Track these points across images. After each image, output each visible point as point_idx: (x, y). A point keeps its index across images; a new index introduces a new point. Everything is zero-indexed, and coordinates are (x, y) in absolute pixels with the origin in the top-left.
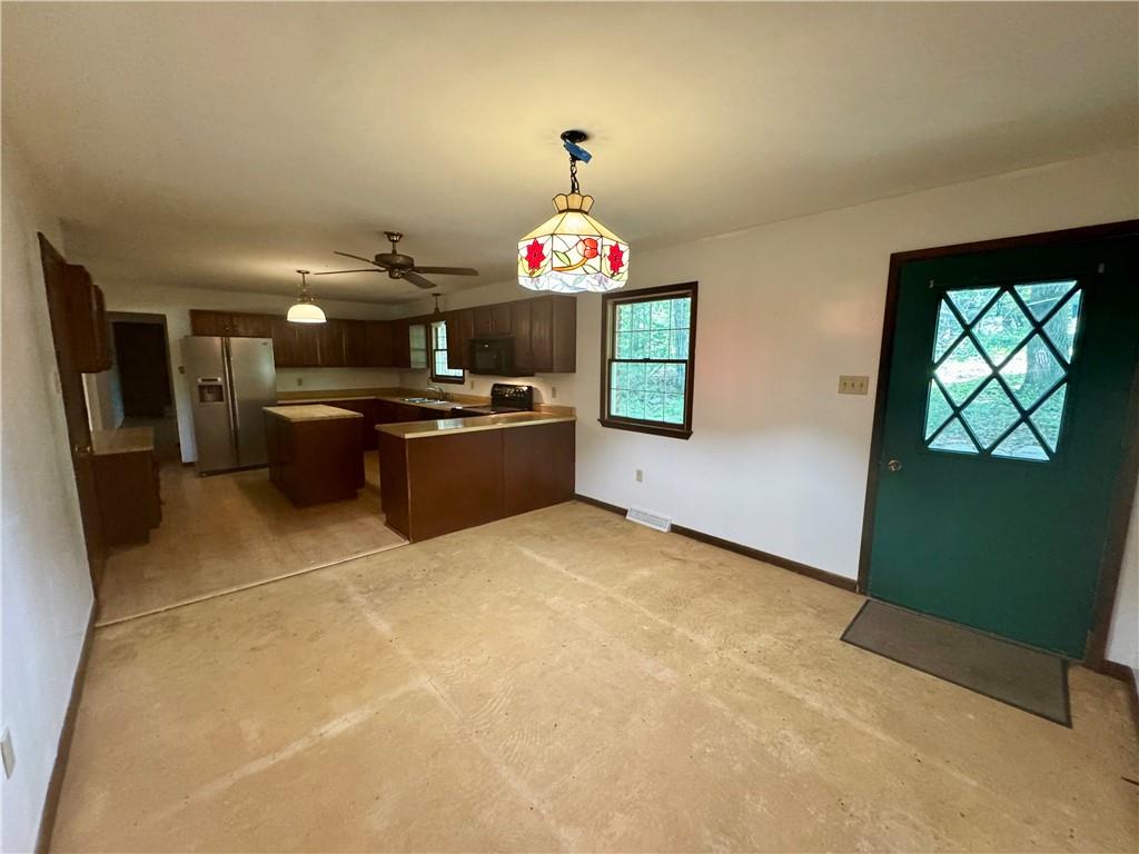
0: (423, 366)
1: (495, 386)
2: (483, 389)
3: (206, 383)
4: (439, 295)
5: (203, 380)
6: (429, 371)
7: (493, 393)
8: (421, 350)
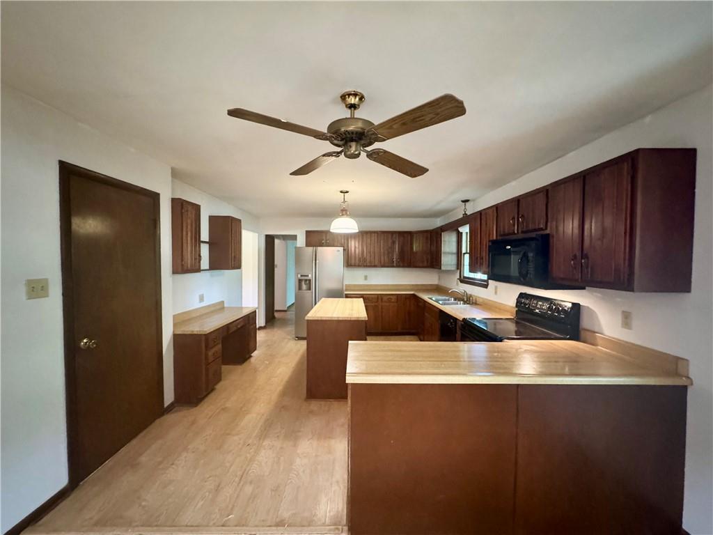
0: (454, 268)
1: (522, 295)
2: (506, 296)
3: (303, 278)
4: (467, 201)
5: (301, 276)
6: (459, 271)
7: (519, 303)
8: (452, 254)
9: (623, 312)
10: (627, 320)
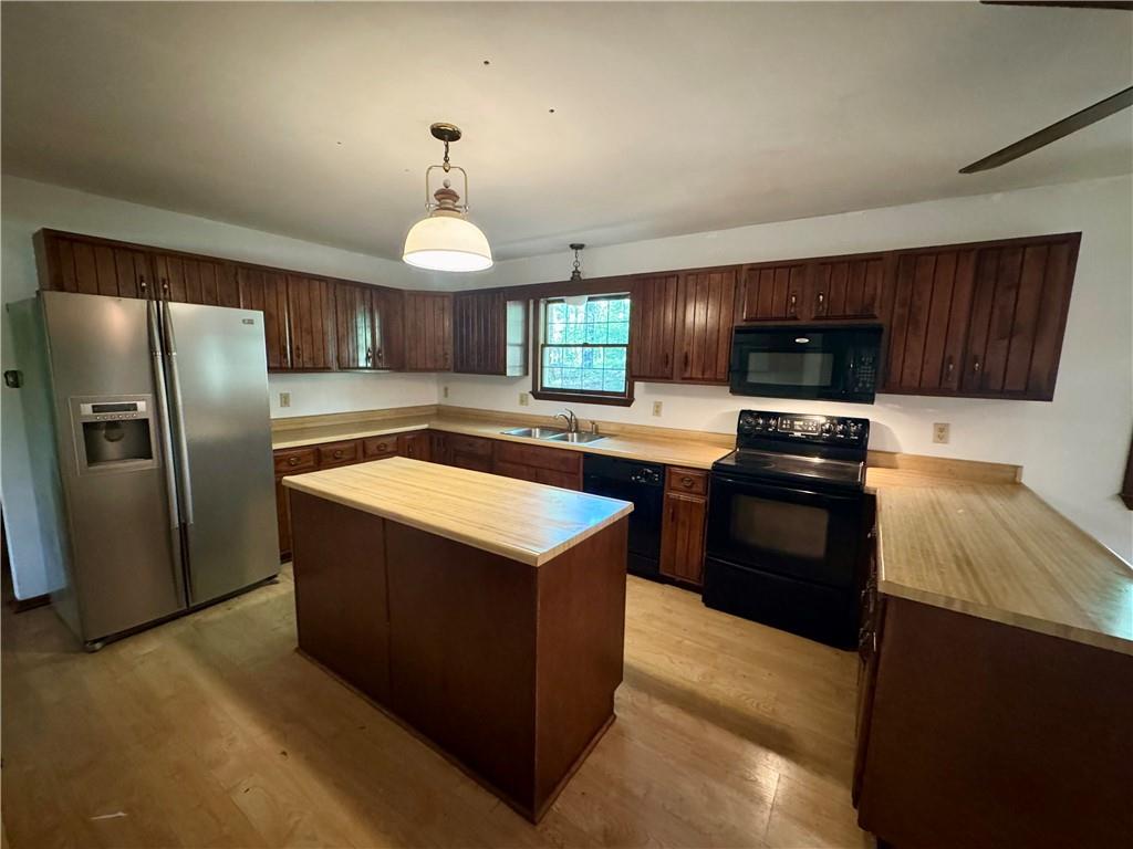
9: (936, 424)
10: (942, 433)
